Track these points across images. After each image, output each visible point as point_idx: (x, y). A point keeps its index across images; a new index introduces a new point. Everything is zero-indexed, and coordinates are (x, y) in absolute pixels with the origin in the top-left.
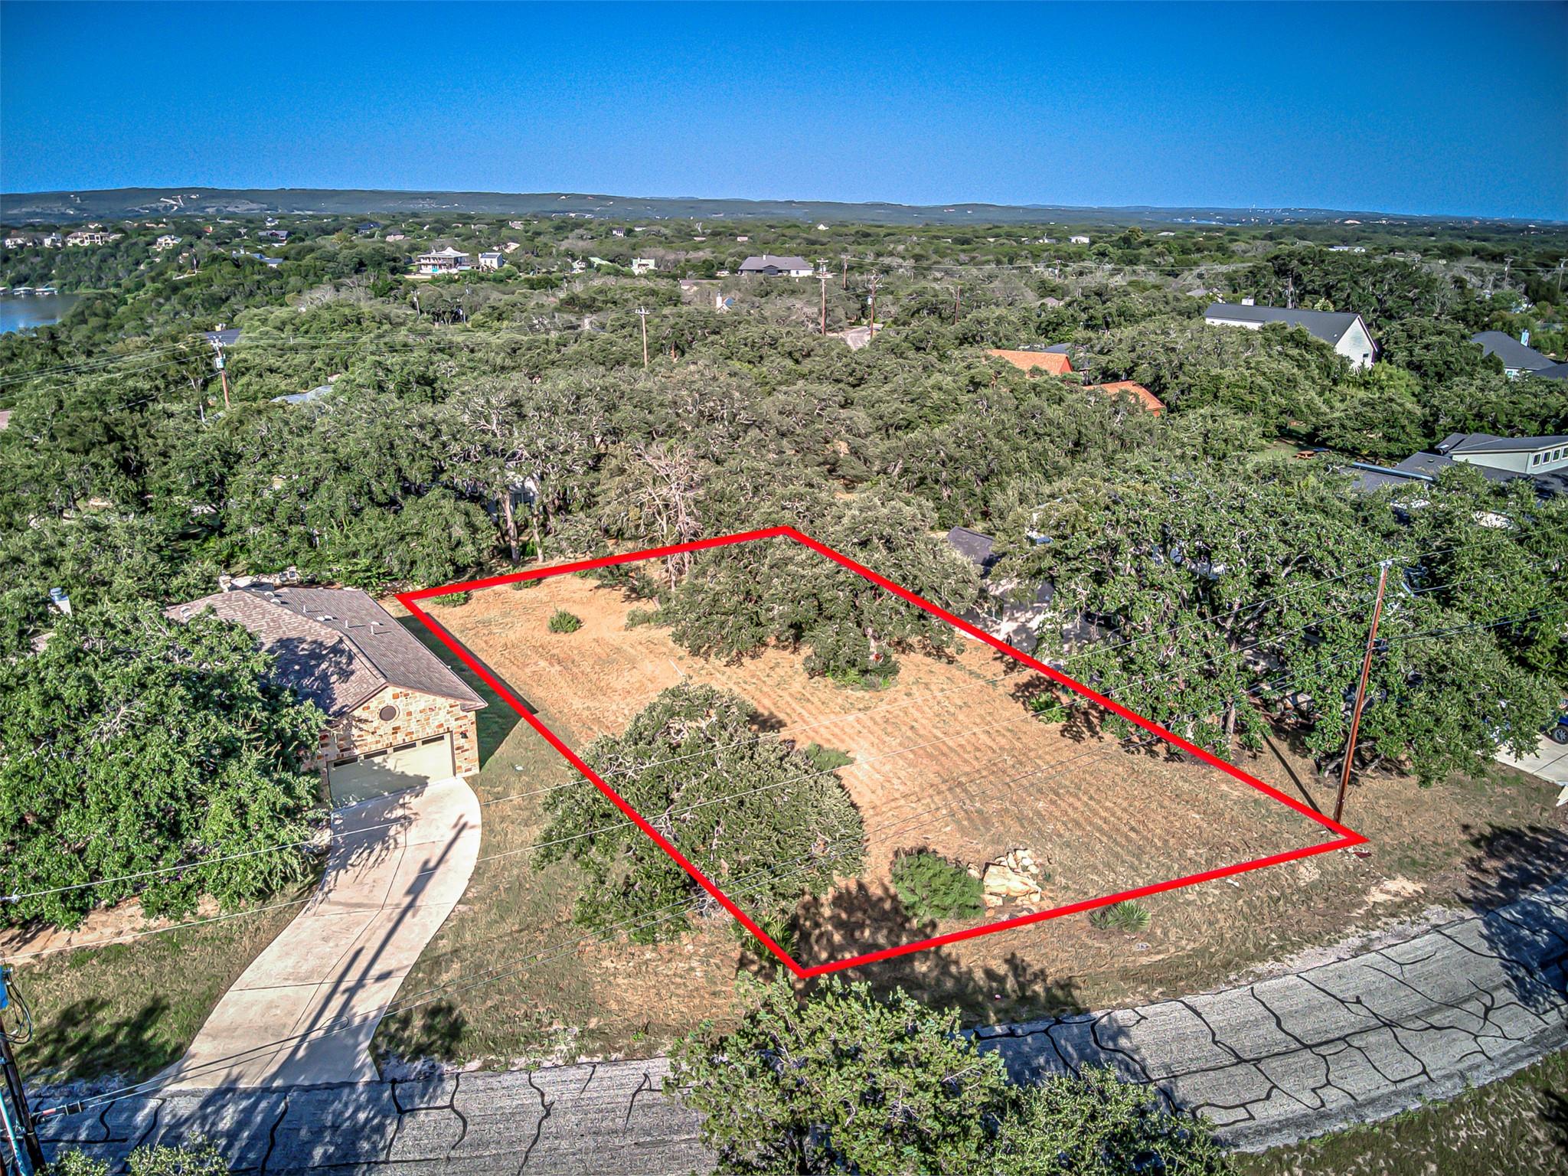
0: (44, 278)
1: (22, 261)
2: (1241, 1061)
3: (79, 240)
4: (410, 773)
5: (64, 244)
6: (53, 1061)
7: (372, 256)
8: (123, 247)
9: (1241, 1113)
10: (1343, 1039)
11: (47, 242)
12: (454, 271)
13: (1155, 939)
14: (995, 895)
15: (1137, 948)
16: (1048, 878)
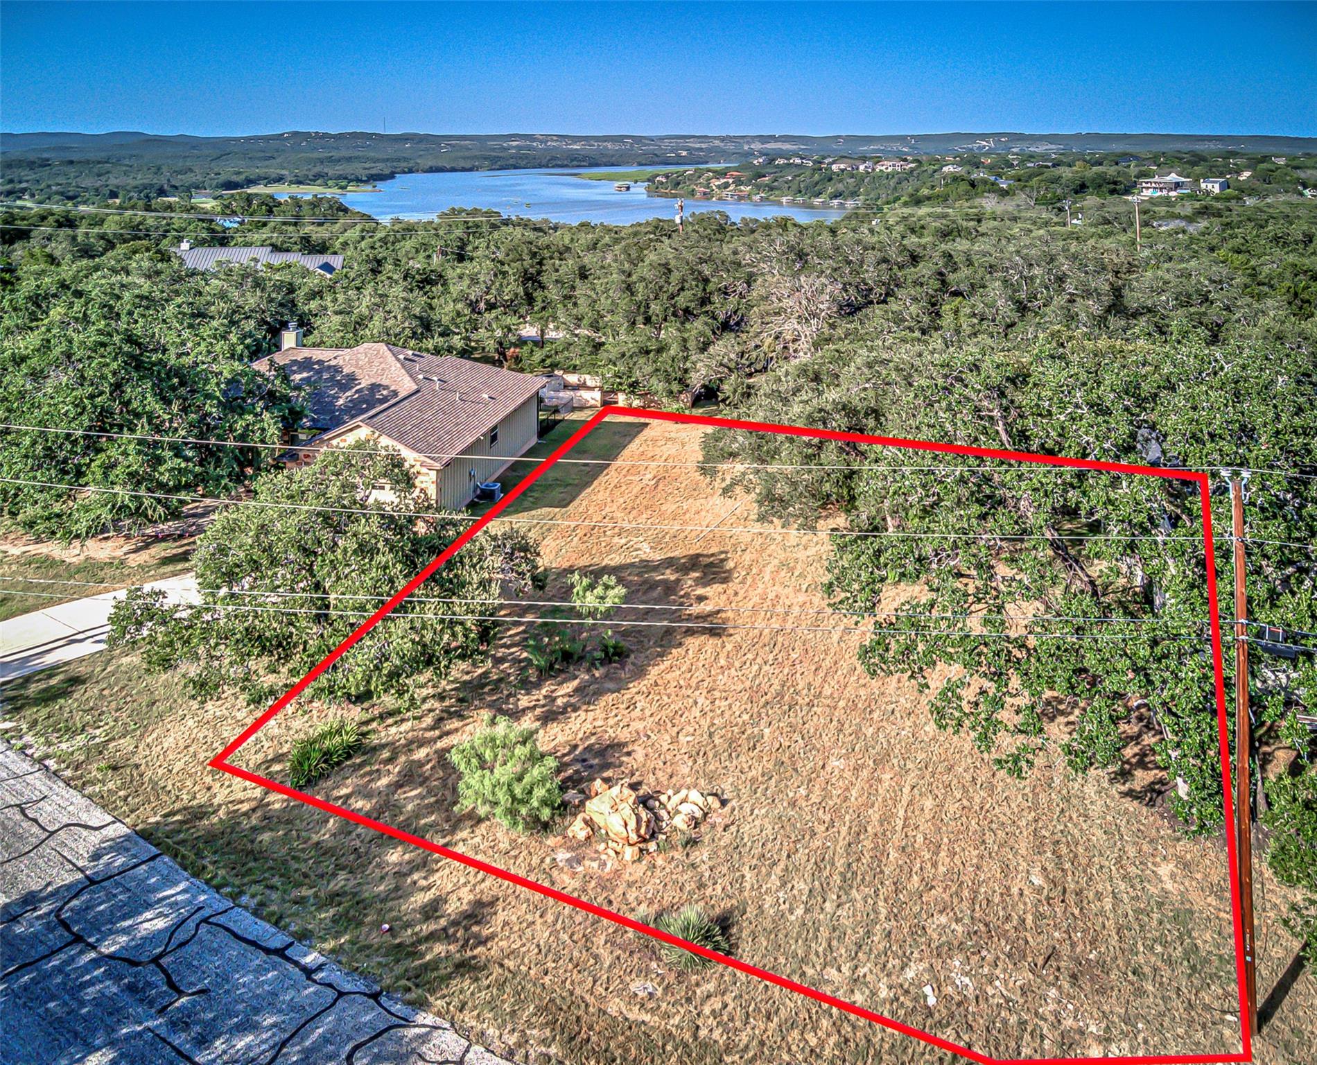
0: (854, 194)
1: (841, 181)
3: (886, 167)
5: (874, 170)
7: (1094, 180)
8: (915, 173)
11: (862, 168)
12: (1173, 194)
13: (680, 993)
14: (589, 823)
15: (637, 986)
16: (692, 843)
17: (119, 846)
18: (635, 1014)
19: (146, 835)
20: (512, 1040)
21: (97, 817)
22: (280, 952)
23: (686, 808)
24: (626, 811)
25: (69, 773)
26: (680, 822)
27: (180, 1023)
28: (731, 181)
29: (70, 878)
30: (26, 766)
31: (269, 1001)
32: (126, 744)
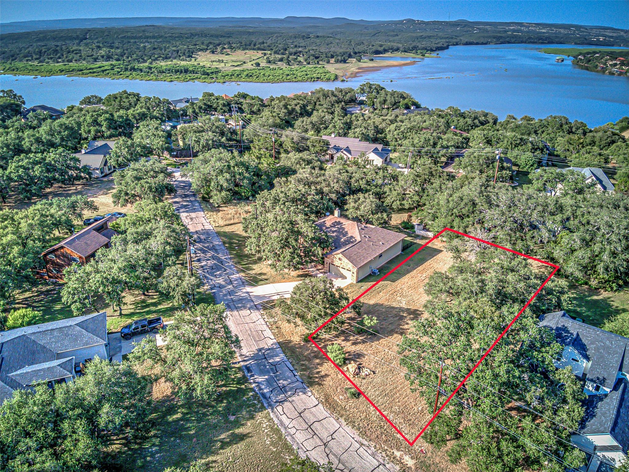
2: (300, 414)
4: (344, 274)
6: (251, 277)
9: (282, 413)
10: (315, 434)
13: (346, 400)
14: (347, 368)
15: (341, 397)
16: (364, 379)
17: (275, 344)
18: (338, 400)
19: (279, 343)
20: (318, 396)
21: (272, 337)
22: (292, 371)
23: (366, 372)
24: (354, 369)
25: (270, 326)
26: (363, 374)
27: (276, 376)
28: (618, 62)
29: (267, 347)
30: (263, 323)
31: (289, 378)
32: (280, 322)
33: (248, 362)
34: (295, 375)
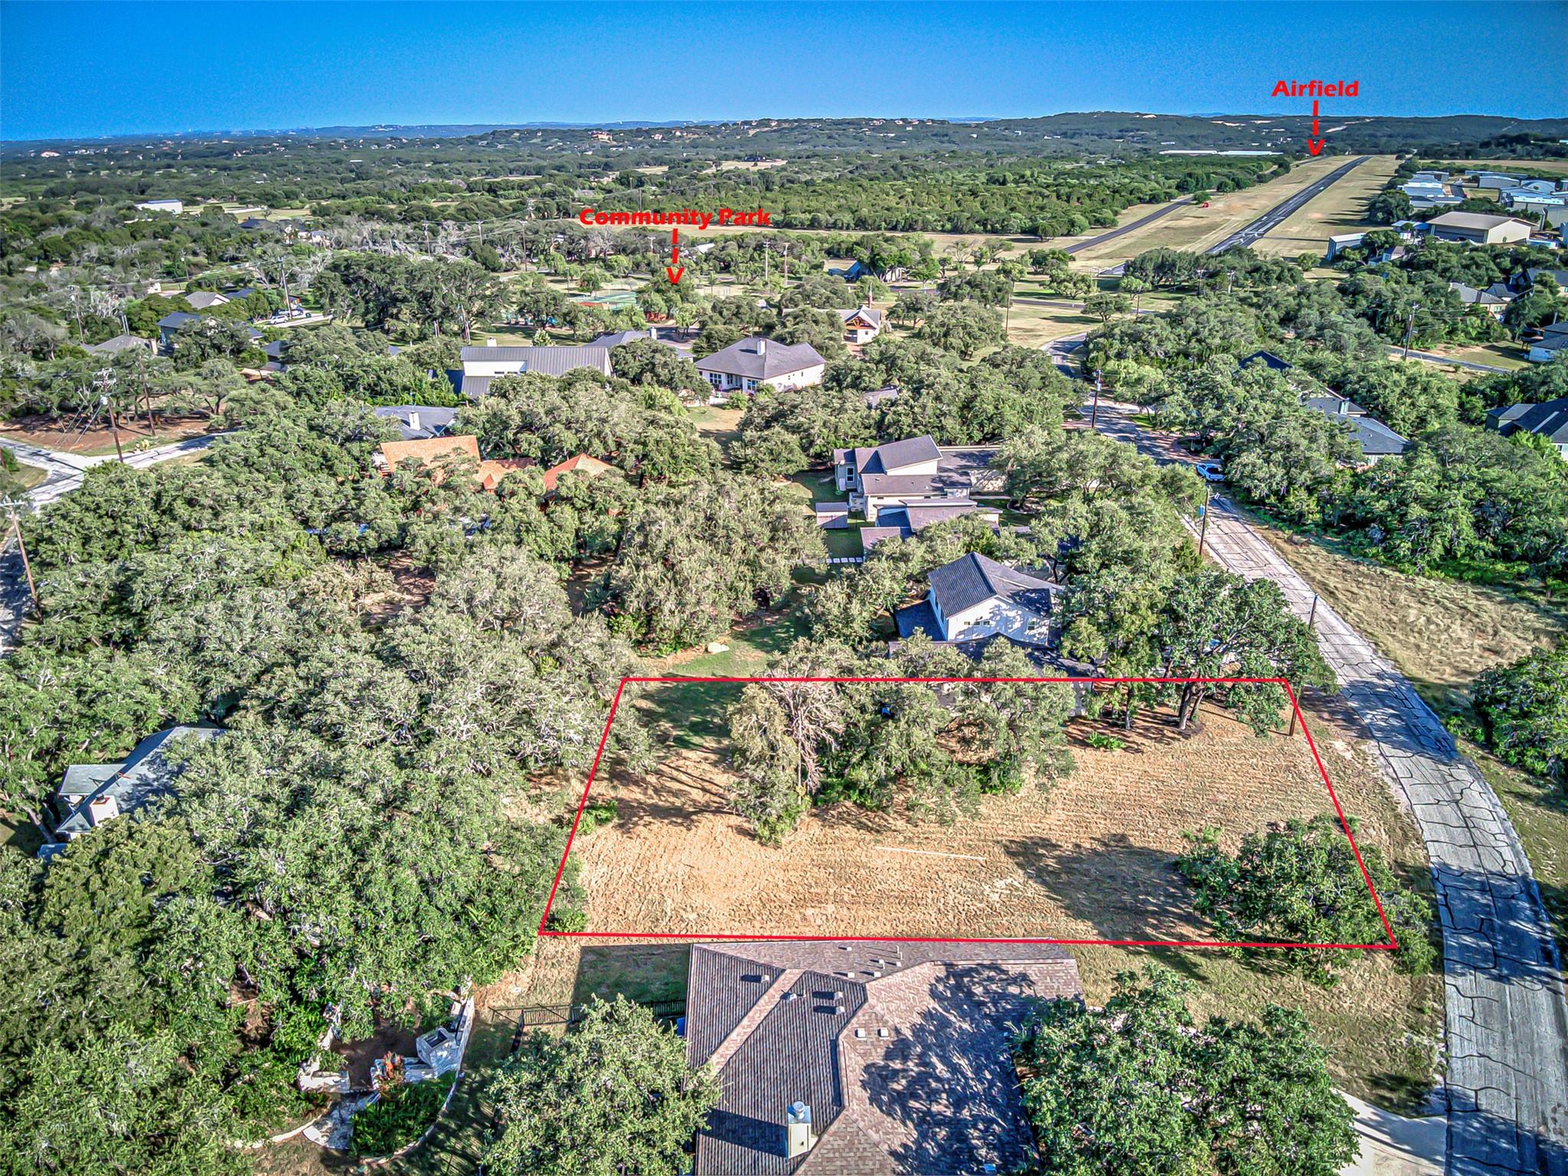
17: (1452, 972)
21: (1450, 990)
22: (1446, 905)
25: (1439, 1023)
33: (1543, 969)
34: (1445, 896)
